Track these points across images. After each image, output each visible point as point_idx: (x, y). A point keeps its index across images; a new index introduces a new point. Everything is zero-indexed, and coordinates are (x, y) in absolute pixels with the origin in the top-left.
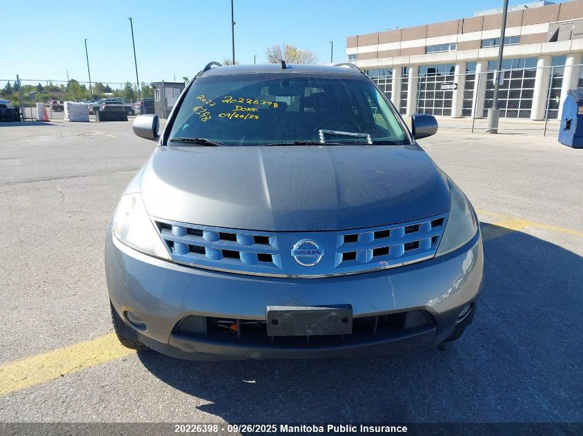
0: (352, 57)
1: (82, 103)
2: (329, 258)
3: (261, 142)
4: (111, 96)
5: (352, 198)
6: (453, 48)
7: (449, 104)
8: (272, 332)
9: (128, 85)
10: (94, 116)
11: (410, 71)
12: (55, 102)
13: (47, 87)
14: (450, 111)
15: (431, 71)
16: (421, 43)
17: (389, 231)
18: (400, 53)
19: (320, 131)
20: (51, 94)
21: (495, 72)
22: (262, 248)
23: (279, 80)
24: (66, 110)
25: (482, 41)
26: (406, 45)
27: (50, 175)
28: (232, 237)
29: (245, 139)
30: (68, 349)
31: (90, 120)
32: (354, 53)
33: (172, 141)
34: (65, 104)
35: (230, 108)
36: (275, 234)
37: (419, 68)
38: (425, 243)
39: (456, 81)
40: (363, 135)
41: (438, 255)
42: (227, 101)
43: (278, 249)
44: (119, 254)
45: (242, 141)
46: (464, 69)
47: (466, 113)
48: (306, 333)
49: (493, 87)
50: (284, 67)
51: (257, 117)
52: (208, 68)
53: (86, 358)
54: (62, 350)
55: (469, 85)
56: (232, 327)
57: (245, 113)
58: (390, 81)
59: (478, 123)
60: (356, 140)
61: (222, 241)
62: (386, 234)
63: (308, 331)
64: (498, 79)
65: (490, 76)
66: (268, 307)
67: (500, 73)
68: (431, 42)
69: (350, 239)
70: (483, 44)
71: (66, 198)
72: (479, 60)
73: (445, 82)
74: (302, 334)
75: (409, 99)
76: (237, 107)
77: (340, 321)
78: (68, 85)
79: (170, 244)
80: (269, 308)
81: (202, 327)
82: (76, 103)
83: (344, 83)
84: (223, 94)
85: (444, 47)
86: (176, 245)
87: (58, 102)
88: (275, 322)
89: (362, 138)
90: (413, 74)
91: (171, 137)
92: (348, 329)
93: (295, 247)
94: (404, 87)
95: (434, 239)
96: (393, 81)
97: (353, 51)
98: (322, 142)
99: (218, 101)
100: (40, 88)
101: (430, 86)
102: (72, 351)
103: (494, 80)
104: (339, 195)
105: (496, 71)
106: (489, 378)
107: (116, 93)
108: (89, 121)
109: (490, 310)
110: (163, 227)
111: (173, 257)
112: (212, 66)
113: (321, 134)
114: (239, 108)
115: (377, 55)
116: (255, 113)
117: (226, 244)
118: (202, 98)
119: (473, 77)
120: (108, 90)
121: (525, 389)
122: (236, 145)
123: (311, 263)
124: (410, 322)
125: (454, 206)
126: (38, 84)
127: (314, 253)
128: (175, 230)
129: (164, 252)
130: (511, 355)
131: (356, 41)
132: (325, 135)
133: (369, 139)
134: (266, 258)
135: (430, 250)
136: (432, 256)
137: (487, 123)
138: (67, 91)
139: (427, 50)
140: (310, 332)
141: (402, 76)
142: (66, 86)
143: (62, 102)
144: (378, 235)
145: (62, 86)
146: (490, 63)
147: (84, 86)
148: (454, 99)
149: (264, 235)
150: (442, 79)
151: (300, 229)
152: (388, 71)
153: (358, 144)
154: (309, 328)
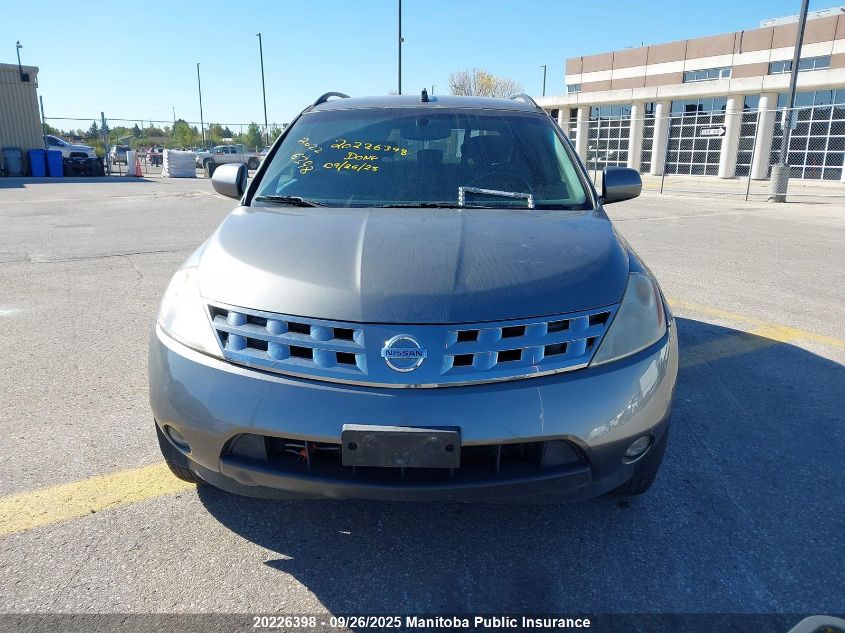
0: (574, 88)
1: (190, 152)
2: (434, 362)
3: (375, 202)
4: (231, 143)
5: (476, 280)
6: (726, 74)
7: (715, 158)
8: (349, 459)
9: (254, 128)
10: (203, 170)
11: (658, 109)
12: (153, 151)
13: (147, 131)
14: (717, 168)
15: (691, 108)
16: (678, 67)
17: (524, 327)
18: (645, 82)
19: (460, 189)
20: (151, 139)
21: (785, 111)
22: (342, 345)
23: (415, 117)
24: (165, 161)
25: (770, 65)
26: (654, 70)
27: (129, 249)
28: (304, 329)
29: (354, 198)
30: (108, 478)
31: (198, 176)
32: (577, 82)
33: (258, 199)
34: (165, 153)
35: (340, 155)
36: (362, 326)
37: (672, 103)
38: (577, 345)
39: (727, 123)
40: (522, 195)
41: (594, 364)
42: (338, 146)
43: (364, 347)
44: (163, 349)
45: (349, 201)
46: (741, 106)
47: (742, 171)
48: (395, 463)
49: (781, 133)
50: (425, 98)
51: (375, 169)
52: (322, 100)
53: (129, 490)
54: (99, 478)
55: (748, 130)
56: (302, 453)
57: (360, 163)
58: (627, 123)
59: (757, 187)
60: (511, 203)
61: (290, 333)
62: (519, 331)
63: (399, 461)
64: (789, 119)
65: (779, 115)
66: (344, 426)
67: (791, 111)
68: (693, 65)
69: (468, 336)
70: (771, 68)
71: (144, 280)
72: (764, 92)
73: (710, 125)
74: (389, 465)
75: (654, 151)
76: (350, 154)
77: (443, 450)
78: (174, 127)
79: (223, 336)
80: (346, 427)
81: (261, 450)
82: (182, 152)
83: (506, 122)
84: (334, 137)
85: (712, 74)
86: (231, 337)
87: (156, 151)
88: (352, 446)
89: (519, 199)
90: (663, 114)
91: (257, 195)
92: (454, 461)
93: (388, 344)
94: (648, 133)
95: (591, 342)
96: (632, 124)
97: (574, 79)
98: (460, 204)
99: (326, 146)
100: (136, 131)
101: (688, 132)
102: (111, 481)
103: (783, 122)
104: (457, 275)
105: (785, 108)
106: (684, 549)
107: (239, 138)
108: (195, 177)
109: (710, 454)
110: (218, 313)
111: (225, 353)
112: (330, 99)
113: (461, 193)
114: (353, 156)
115: (610, 85)
116: (373, 163)
117: (295, 338)
118: (305, 142)
119: (754, 117)
120: (228, 134)
121: (735, 567)
122: (341, 206)
123: (408, 366)
124: (550, 457)
125: (630, 297)
126: (134, 126)
127: (412, 353)
128: (232, 317)
129: (214, 346)
130: (725, 519)
131: (581, 65)
132: (467, 194)
133: (530, 201)
134: (347, 359)
135: (583, 355)
136: (585, 365)
137: (770, 187)
138: (172, 135)
139: (685, 77)
140: (400, 463)
141: (647, 117)
142: (171, 128)
143: (161, 151)
144: (507, 333)
145: (167, 128)
146: (779, 97)
147: (196, 128)
148: (724, 151)
149: (347, 326)
150: (706, 120)
151: (397, 320)
152: (624, 108)
153: (513, 207)
154: (400, 456)
